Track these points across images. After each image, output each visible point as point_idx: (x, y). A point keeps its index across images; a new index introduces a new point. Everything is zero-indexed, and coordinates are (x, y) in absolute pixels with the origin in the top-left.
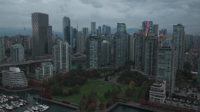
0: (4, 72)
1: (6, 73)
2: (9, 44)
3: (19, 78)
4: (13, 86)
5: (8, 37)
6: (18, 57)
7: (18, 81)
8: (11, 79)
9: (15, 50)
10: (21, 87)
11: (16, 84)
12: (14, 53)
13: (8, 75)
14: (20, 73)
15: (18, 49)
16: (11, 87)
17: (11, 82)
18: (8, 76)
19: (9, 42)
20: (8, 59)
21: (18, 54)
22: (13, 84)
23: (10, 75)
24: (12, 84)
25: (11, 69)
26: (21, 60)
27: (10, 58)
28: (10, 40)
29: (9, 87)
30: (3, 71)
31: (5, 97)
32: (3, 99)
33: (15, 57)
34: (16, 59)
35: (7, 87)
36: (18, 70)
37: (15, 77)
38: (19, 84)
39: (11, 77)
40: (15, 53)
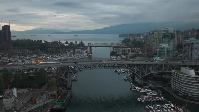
0: (175, 73)
1: (176, 74)
2: (181, 38)
3: (193, 85)
4: (184, 93)
5: (180, 31)
6: (191, 54)
7: (191, 88)
8: (182, 83)
9: (189, 45)
10: (195, 98)
11: (188, 92)
12: (187, 49)
13: (179, 77)
14: (195, 77)
15: (192, 44)
16: (181, 94)
17: (181, 87)
18: (179, 79)
19: (181, 36)
20: (179, 55)
21: (192, 51)
22: (184, 91)
23: (181, 78)
24: (182, 90)
25: (183, 70)
26: (196, 59)
27: (181, 55)
28: (182, 35)
29: (179, 93)
30: (173, 71)
31: (173, 106)
32: (170, 109)
33: (188, 54)
34: (189, 57)
35: (176, 92)
36: (192, 73)
37: (188, 82)
38: (192, 93)
39: (182, 80)
40: (189, 48)
